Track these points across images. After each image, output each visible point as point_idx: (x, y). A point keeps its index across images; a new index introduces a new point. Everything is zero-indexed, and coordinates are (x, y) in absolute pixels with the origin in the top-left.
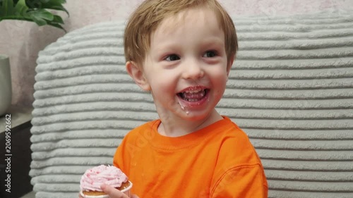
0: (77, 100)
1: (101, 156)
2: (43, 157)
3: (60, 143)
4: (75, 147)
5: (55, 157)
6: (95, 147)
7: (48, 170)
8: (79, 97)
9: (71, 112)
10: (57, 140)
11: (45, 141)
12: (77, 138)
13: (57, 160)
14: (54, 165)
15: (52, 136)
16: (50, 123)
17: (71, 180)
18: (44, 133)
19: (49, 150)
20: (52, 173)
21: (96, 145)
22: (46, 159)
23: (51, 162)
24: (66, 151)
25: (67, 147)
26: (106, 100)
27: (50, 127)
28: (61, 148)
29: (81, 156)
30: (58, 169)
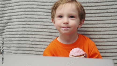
0: (14, 8)
1: (23, 28)
2: (2, 29)
3: (8, 24)
4: (14, 25)
5: (7, 29)
6: (21, 25)
7: (4, 34)
8: (15, 7)
9: (12, 13)
10: (7, 23)
11: (3, 23)
12: (14, 22)
13: (7, 30)
14: (6, 32)
15: (6, 21)
16: (5, 17)
17: (12, 37)
18: (2, 20)
19: (4, 27)
20: (5, 35)
21: (21, 24)
22: (3, 30)
23: (5, 31)
24: (10, 27)
25: (11, 25)
26: (25, 8)
27: (5, 18)
28: (9, 25)
29: (16, 28)
30: (7, 33)
